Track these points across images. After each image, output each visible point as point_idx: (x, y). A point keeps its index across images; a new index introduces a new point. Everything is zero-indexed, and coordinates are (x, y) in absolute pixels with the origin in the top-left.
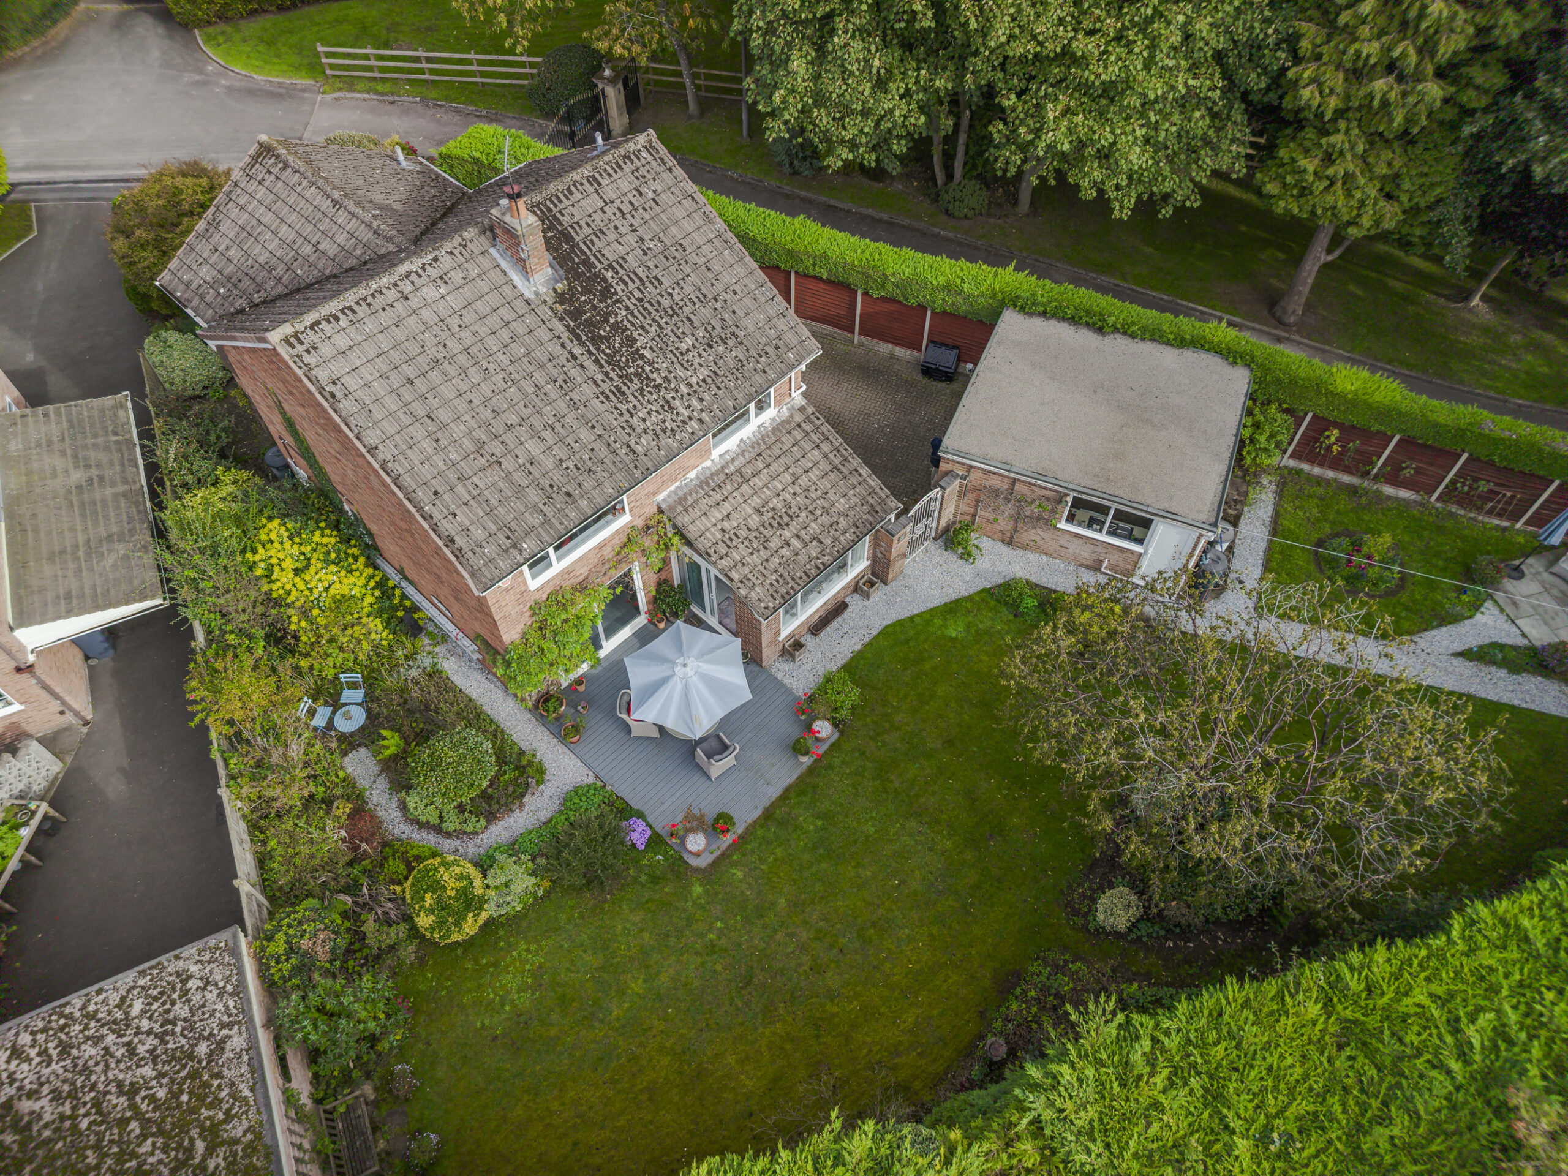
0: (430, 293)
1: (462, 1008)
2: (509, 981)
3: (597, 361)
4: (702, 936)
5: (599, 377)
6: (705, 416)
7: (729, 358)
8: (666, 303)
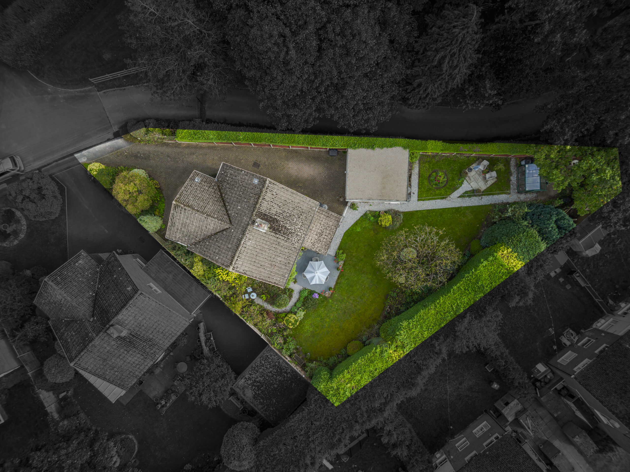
0: (249, 244)
1: (302, 334)
2: (307, 327)
3: (282, 236)
4: (334, 308)
5: (283, 238)
6: (304, 232)
7: (304, 218)
8: (288, 215)
